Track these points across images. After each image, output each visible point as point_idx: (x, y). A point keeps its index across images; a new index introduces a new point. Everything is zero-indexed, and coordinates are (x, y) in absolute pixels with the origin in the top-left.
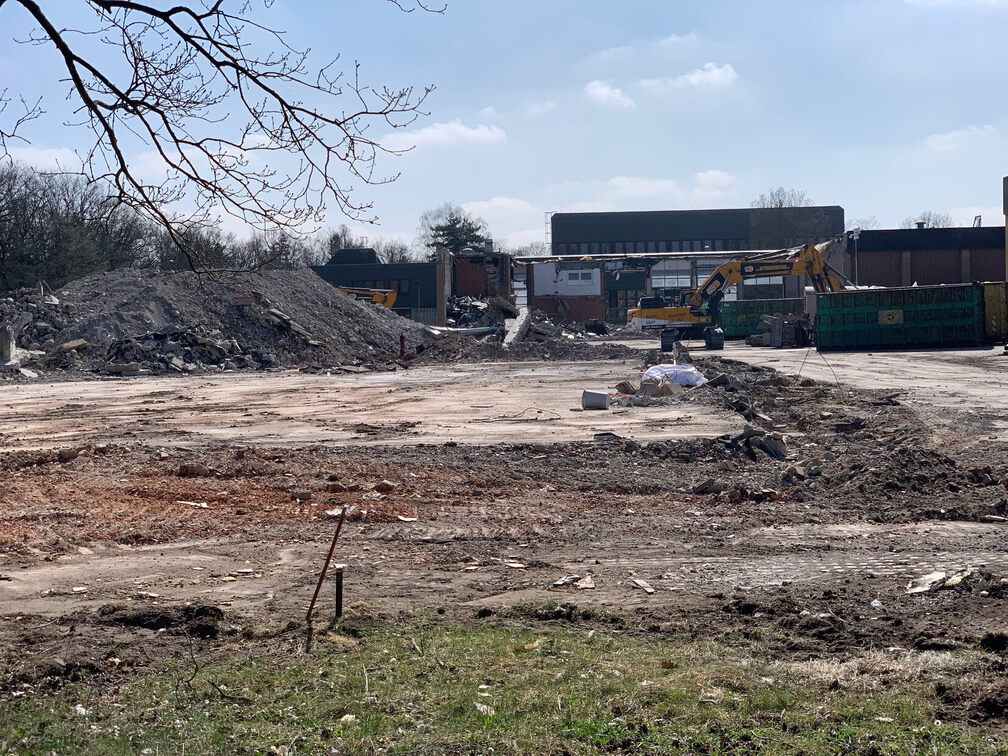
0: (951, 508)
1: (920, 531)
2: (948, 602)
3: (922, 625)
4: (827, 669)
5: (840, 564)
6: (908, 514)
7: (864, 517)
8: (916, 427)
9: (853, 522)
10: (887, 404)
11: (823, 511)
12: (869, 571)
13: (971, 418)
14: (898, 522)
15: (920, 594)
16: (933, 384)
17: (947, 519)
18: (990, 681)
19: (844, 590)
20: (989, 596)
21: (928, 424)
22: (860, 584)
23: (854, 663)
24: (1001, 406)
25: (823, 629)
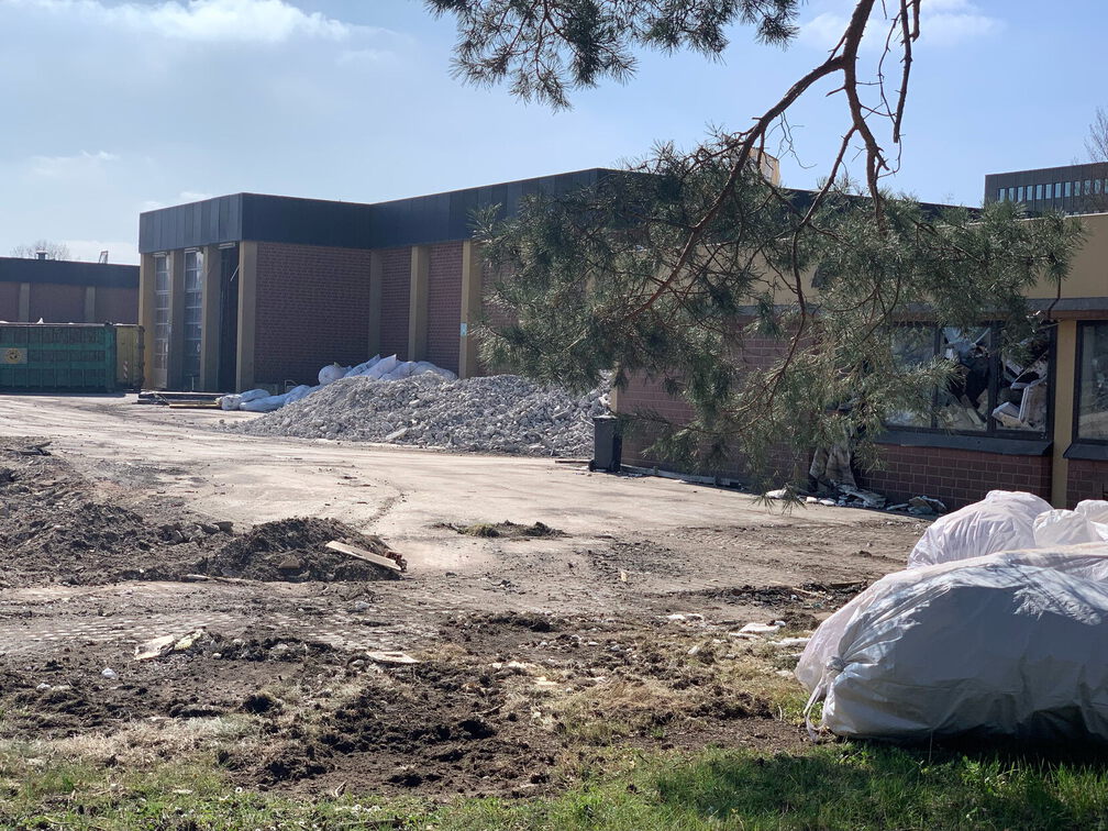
0: (150, 567)
1: (122, 593)
2: (182, 666)
3: (167, 693)
4: (95, 745)
5: (51, 631)
6: (105, 574)
7: (56, 579)
8: (78, 480)
9: (46, 585)
10: (37, 454)
11: (8, 573)
12: (85, 637)
13: (134, 471)
14: (96, 584)
15: (150, 660)
16: (74, 433)
17: (146, 579)
18: (268, 744)
19: (68, 659)
20: (222, 658)
21: (87, 477)
22: (81, 653)
23: (121, 736)
24: (159, 459)
25: (71, 702)
